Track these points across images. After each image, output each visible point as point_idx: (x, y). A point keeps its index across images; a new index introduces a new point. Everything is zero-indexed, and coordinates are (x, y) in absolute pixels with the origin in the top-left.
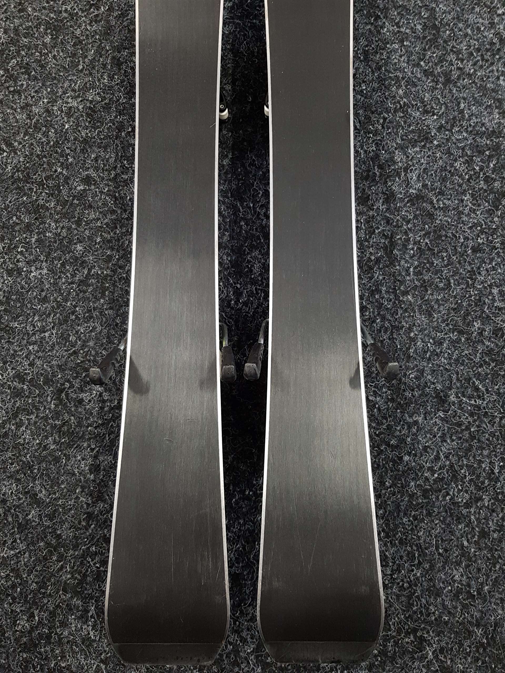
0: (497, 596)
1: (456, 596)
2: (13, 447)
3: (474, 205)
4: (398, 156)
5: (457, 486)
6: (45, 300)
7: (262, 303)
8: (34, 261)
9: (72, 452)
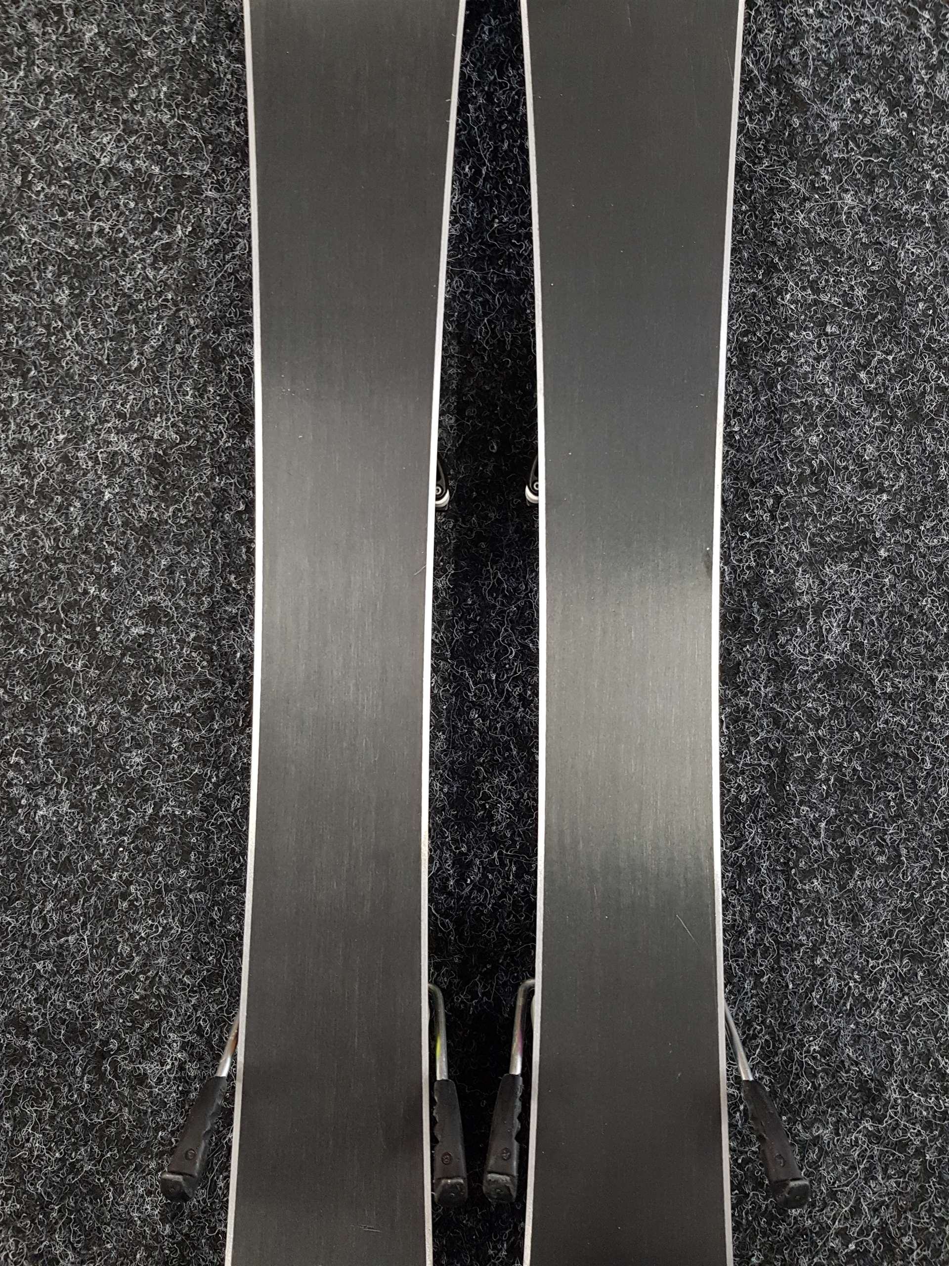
4: (803, 581)
6: (65, 868)
7: (512, 886)
8: (44, 785)
9: (127, 1178)
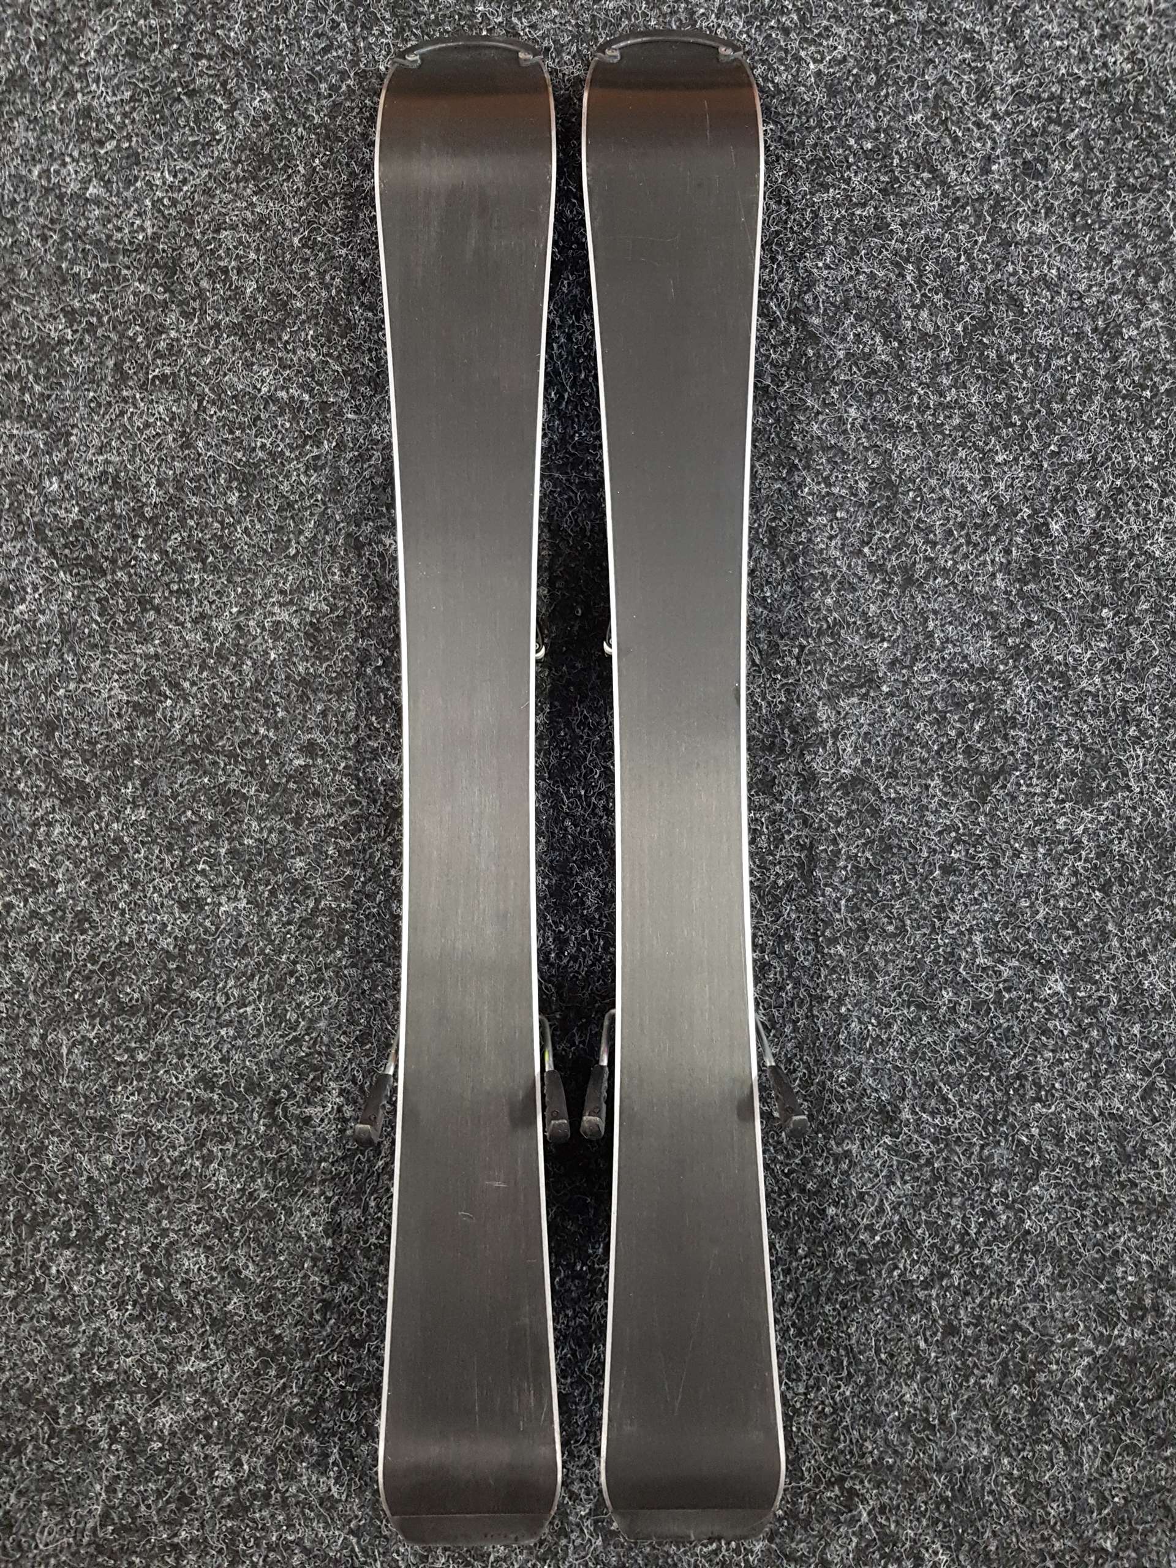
0: (970, 1425)
1: (906, 1427)
2: (199, 1196)
3: (945, 794)
4: (823, 712)
5: (910, 1255)
6: (244, 952)
8: (225, 887)
9: (296, 1202)
